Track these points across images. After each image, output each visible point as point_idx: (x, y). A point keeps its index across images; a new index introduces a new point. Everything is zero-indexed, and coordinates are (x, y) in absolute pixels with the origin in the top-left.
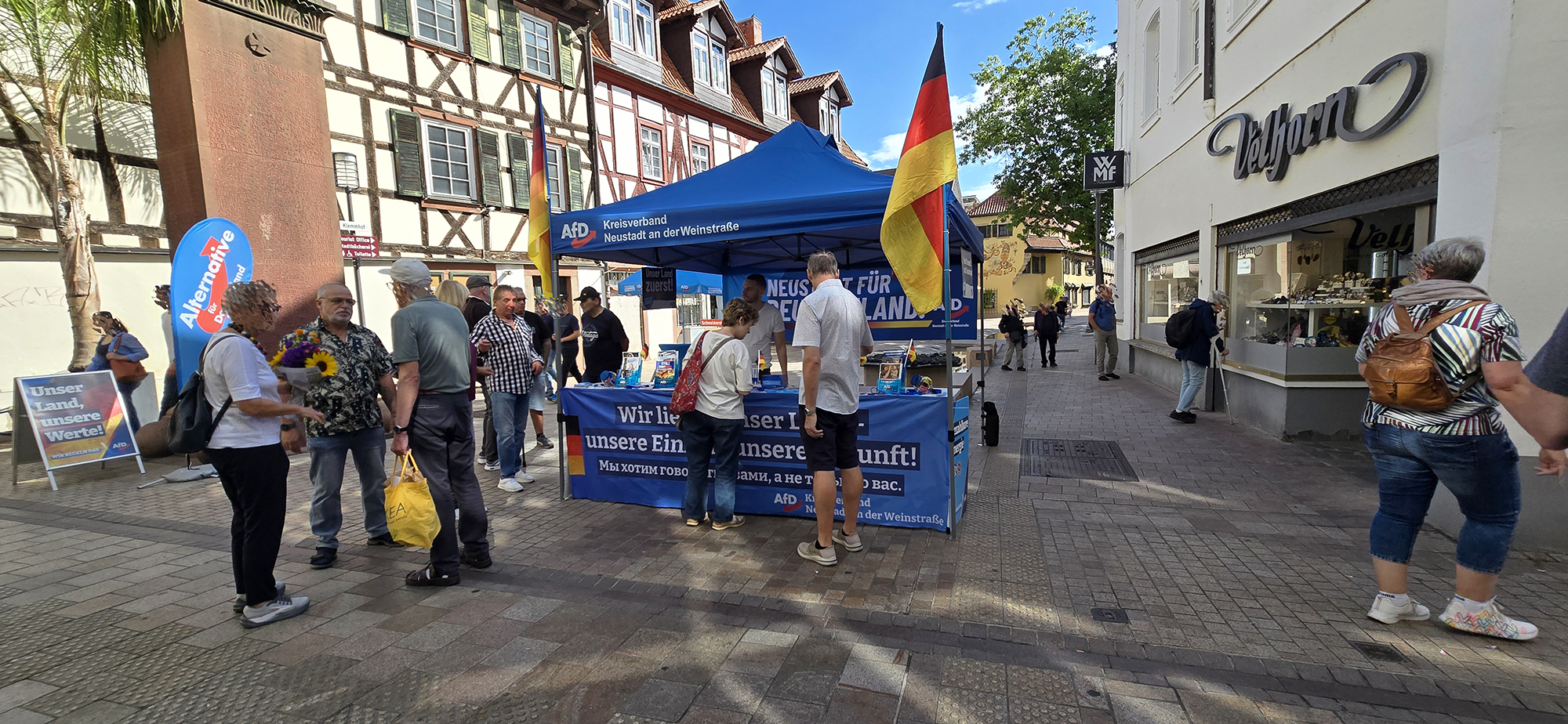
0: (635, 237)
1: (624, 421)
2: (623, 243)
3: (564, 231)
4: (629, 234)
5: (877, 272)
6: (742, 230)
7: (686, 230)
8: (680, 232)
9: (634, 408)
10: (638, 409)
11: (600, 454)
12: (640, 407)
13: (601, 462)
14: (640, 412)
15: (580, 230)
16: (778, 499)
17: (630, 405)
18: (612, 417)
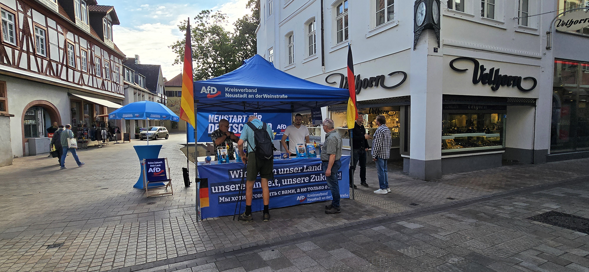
0: (241, 96)
1: (233, 177)
2: (235, 98)
3: (202, 90)
4: (239, 95)
5: (256, 114)
6: (288, 98)
7: (265, 96)
8: (263, 96)
9: (239, 171)
10: (241, 171)
11: (220, 195)
12: (242, 170)
13: (220, 198)
14: (242, 173)
15: (212, 90)
16: (298, 198)
17: (236, 170)
18: (227, 176)
